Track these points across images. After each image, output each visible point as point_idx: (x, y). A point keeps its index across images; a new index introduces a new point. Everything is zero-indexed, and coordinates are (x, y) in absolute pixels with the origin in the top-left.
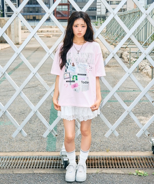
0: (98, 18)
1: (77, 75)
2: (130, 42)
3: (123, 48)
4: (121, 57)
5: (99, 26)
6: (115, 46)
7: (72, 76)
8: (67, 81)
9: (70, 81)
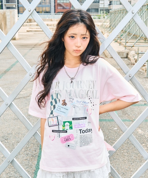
0: (100, 10)
1: (72, 120)
2: (138, 39)
3: (129, 46)
4: (127, 57)
5: (102, 19)
6: (120, 44)
7: (63, 123)
8: (53, 131)
9: (59, 131)
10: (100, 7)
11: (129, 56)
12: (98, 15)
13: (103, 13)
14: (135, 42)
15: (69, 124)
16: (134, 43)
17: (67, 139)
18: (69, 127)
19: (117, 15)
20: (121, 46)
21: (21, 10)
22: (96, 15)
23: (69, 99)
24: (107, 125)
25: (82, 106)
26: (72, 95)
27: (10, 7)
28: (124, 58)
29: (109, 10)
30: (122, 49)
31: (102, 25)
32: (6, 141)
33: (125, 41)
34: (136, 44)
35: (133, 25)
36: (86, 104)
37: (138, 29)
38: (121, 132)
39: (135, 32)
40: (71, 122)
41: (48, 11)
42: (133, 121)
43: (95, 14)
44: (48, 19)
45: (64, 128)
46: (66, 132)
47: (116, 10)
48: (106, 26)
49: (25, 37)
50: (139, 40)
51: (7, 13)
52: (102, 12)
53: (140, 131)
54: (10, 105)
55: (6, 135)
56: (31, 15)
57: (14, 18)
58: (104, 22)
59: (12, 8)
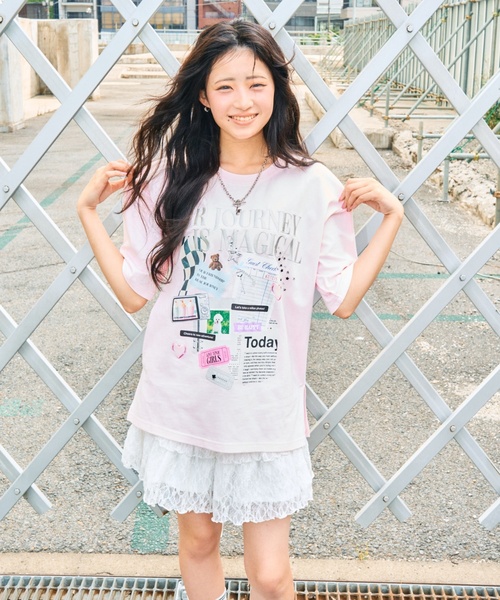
0: (319, 22)
1: (230, 309)
2: (419, 99)
3: (396, 119)
4: (390, 148)
5: (323, 46)
6: (372, 111)
7: (209, 313)
8: (182, 333)
9: (197, 335)
10: (318, 12)
11: (396, 145)
12: (313, 34)
13: (327, 28)
14: (413, 107)
15: (221, 319)
16: (409, 111)
17: (213, 359)
18: (220, 326)
19: (364, 36)
20: (375, 119)
21: (106, 19)
22: (306, 35)
23: (228, 254)
24: (336, 328)
25: (260, 274)
26: (237, 244)
27: (77, 13)
28: (383, 149)
29: (342, 21)
30: (376, 125)
31: (323, 62)
32: (69, 370)
33: (385, 105)
34: (416, 111)
35: (406, 63)
36: (270, 271)
37: (419, 71)
38: (374, 347)
39: (412, 81)
40: (228, 314)
41: (178, 23)
42: (406, 319)
43: (304, 32)
44: (179, 46)
45: (210, 328)
46: (213, 338)
47: (362, 20)
48: (335, 63)
49: (118, 92)
50: (423, 101)
51: (69, 28)
52: (322, 26)
53: (425, 345)
54: (83, 274)
55: (68, 352)
56: (138, 35)
57: (89, 42)
58: (330, 53)
59: (84, 15)
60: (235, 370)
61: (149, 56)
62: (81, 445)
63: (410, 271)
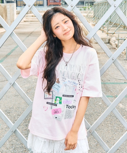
0: (86, 3)
2: (118, 27)
3: (110, 33)
4: (109, 43)
5: (87, 10)
6: (103, 31)
8: (47, 103)
9: (52, 104)
11: (111, 42)
12: (84, 7)
13: (88, 5)
14: (116, 30)
16: (115, 31)
17: (56, 112)
18: (59, 102)
19: (100, 7)
20: (104, 34)
21: (19, 3)
22: (82, 7)
24: (93, 100)
27: (9, 1)
28: (107, 43)
29: (93, 3)
30: (104, 35)
31: (87, 16)
32: (9, 114)
33: (107, 29)
34: (117, 31)
35: (113, 16)
37: (118, 18)
38: (105, 106)
39: (115, 21)
40: (61, 98)
41: (41, 4)
42: (115, 97)
43: (81, 6)
44: (41, 11)
46: (56, 105)
47: (99, 2)
48: (91, 16)
49: (23, 26)
50: (119, 28)
51: (7, 6)
52: (87, 4)
53: (121, 105)
55: (8, 109)
56: (30, 9)
57: (13, 11)
58: (89, 13)
59: (12, 2)
60: (63, 115)
61: (32, 14)
62: (13, 138)
63: (116, 82)
